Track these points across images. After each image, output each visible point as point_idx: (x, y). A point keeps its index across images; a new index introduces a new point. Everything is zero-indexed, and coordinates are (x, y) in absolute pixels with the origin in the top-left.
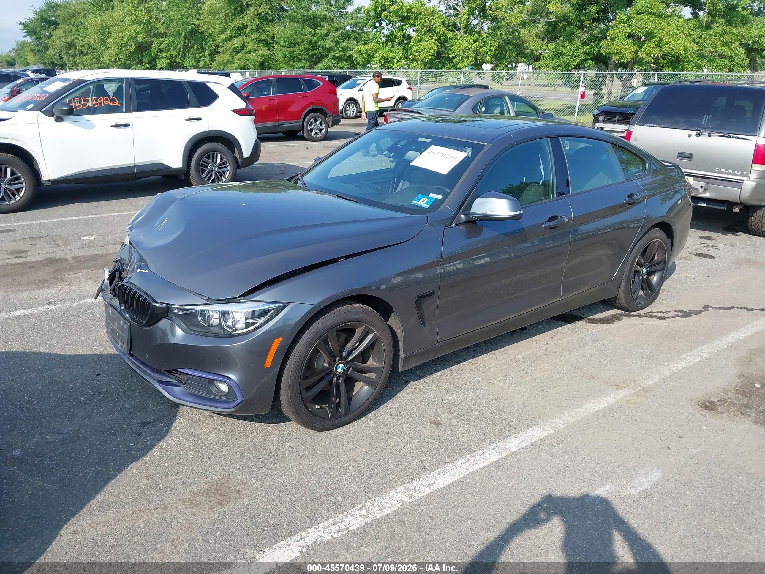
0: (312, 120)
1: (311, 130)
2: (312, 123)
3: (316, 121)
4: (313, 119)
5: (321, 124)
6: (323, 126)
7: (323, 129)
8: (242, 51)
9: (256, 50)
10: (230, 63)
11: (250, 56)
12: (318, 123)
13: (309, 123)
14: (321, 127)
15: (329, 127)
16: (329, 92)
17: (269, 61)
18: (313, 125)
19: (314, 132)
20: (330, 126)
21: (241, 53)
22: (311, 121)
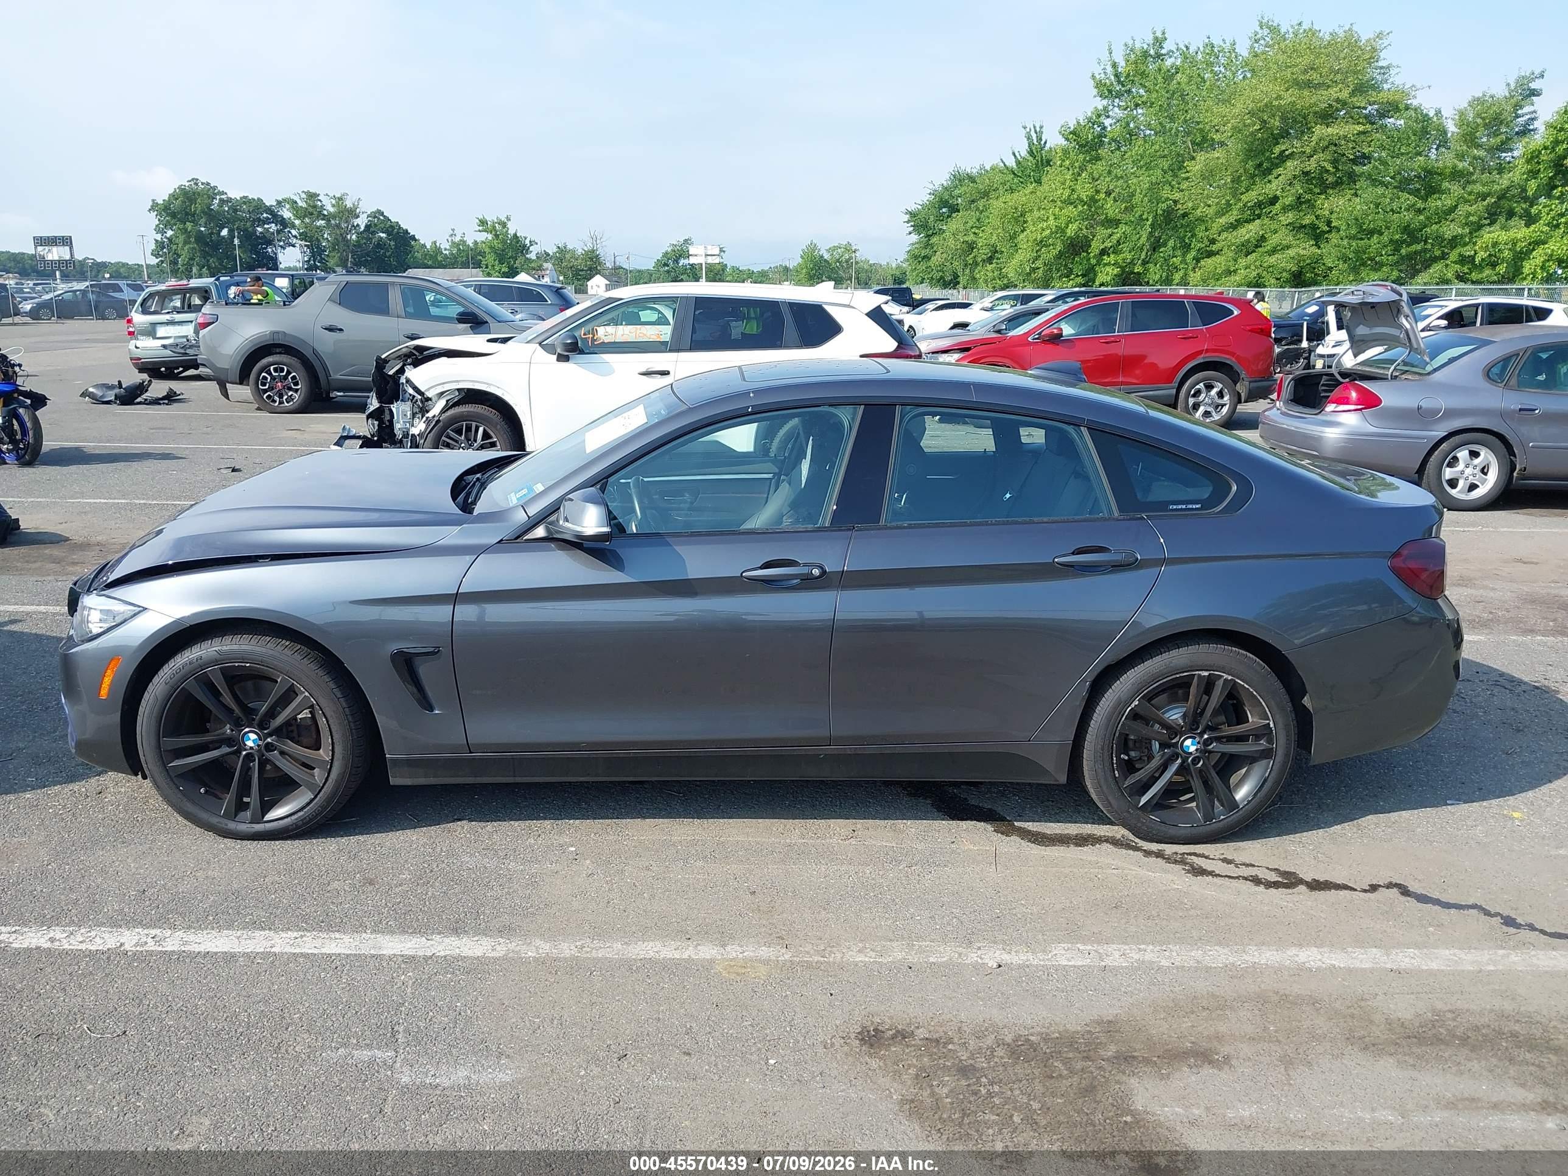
0: (1201, 386)
1: (1196, 407)
2: (1198, 393)
3: (1209, 387)
4: (1202, 384)
5: (1221, 395)
6: (1226, 398)
7: (1225, 405)
8: (1260, 249)
9: (1288, 247)
10: (1229, 272)
11: (1272, 260)
12: (1214, 392)
13: (1192, 392)
14: (1220, 401)
15: (1240, 402)
16: (1251, 331)
17: (1314, 268)
18: (1203, 395)
19: (1202, 409)
20: (1243, 400)
21: (1254, 254)
22: (1197, 387)
